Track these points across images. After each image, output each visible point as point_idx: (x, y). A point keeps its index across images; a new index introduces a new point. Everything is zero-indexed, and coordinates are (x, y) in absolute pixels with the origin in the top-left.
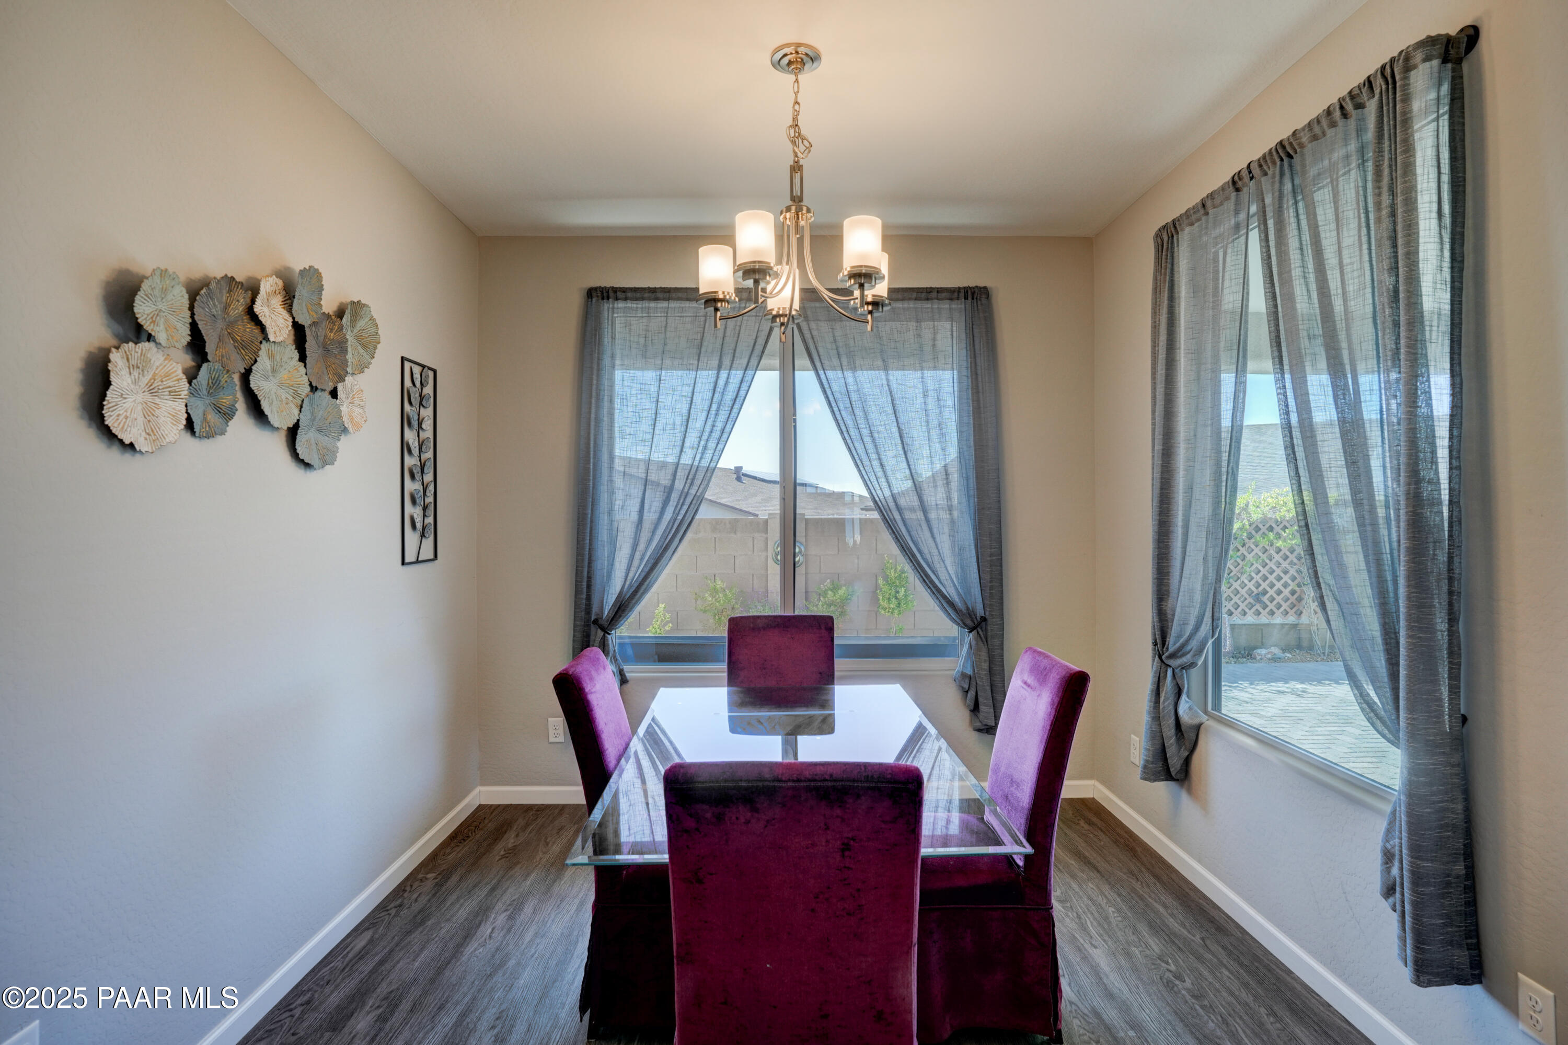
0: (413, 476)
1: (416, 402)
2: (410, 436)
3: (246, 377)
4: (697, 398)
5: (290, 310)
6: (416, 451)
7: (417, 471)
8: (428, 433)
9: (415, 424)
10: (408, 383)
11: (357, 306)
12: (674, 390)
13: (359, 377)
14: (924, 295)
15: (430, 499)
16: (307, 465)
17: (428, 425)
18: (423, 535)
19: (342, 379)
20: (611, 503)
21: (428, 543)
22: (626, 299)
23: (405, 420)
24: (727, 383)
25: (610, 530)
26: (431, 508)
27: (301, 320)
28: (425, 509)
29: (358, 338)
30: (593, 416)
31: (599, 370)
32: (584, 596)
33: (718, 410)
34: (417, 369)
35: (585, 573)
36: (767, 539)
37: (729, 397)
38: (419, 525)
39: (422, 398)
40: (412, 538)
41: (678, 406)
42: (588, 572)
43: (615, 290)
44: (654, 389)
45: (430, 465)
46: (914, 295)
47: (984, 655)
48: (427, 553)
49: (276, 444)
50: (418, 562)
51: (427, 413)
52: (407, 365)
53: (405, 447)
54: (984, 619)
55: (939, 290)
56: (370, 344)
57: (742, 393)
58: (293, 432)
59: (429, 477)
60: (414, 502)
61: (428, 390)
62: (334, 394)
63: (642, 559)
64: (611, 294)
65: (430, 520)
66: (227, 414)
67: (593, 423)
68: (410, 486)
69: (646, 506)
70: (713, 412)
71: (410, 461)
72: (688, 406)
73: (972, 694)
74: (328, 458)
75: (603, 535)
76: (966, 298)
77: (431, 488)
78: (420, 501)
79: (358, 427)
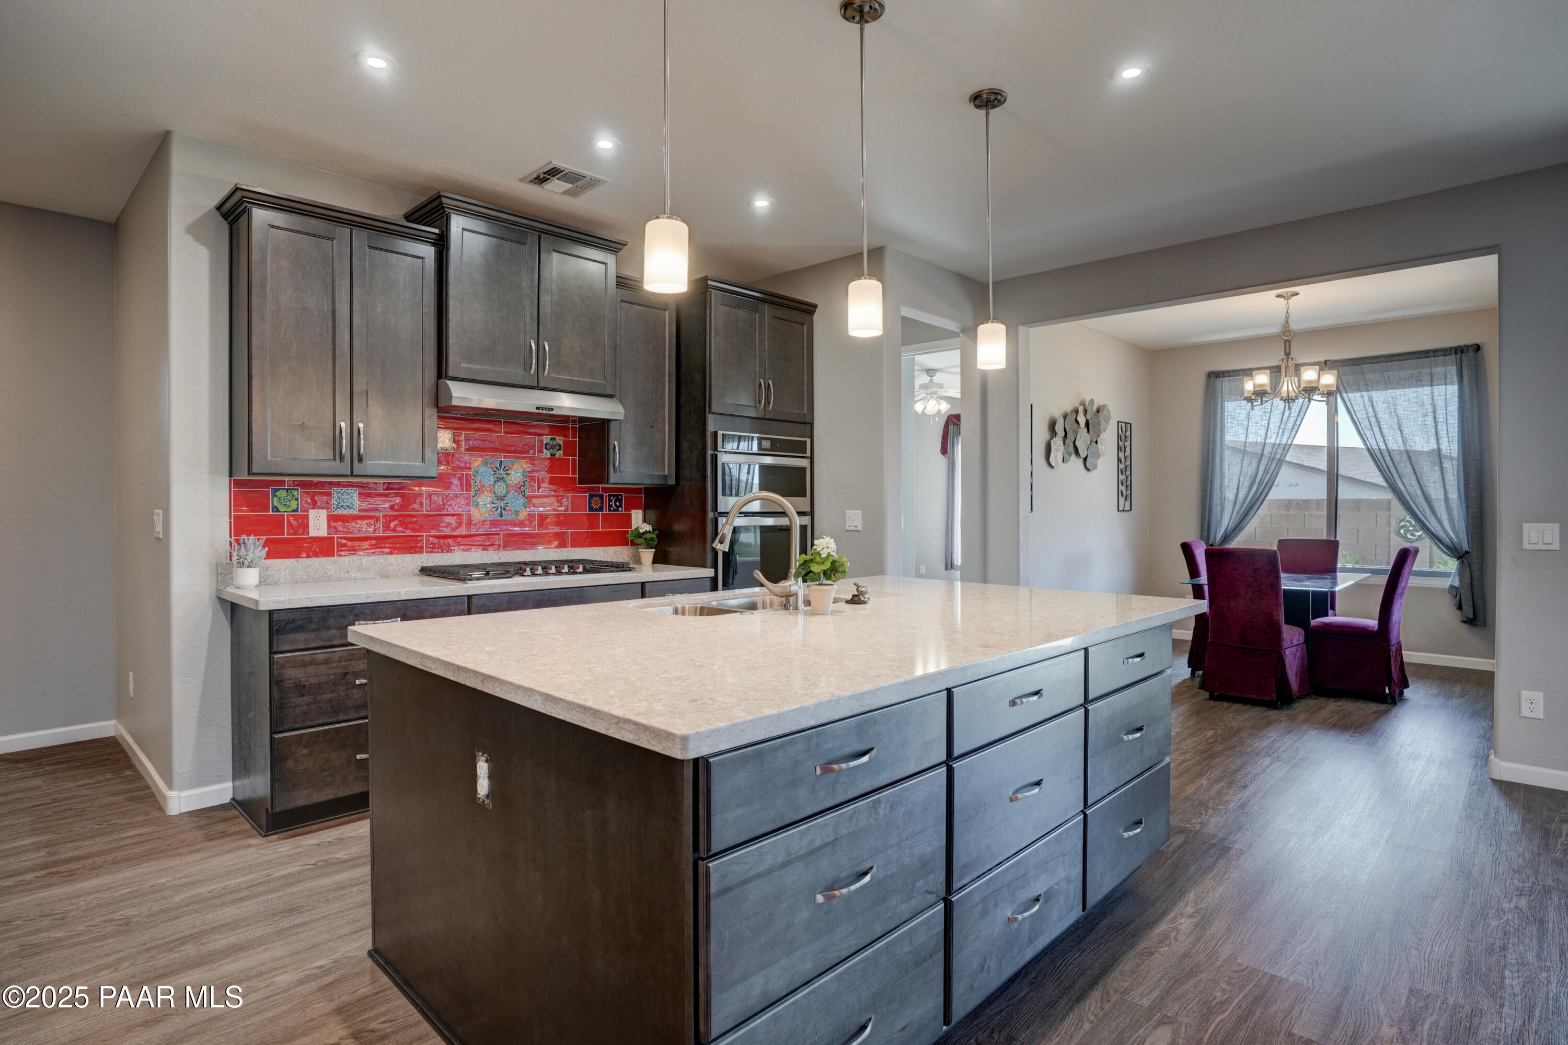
0: (1122, 473)
1: (1123, 439)
2: (1121, 455)
3: (1074, 442)
4: (1271, 426)
5: (1085, 416)
6: (1123, 461)
7: (1124, 470)
8: (1128, 453)
9: (1123, 449)
10: (1120, 432)
11: (1104, 406)
12: (1257, 423)
13: (1104, 434)
14: (1424, 355)
15: (1129, 483)
16: (1088, 470)
17: (1128, 449)
18: (1126, 499)
19: (1099, 436)
20: (1222, 484)
21: (1128, 503)
22: (1229, 377)
23: (1119, 448)
24: (1289, 417)
25: (1221, 498)
26: (1129, 487)
27: (1088, 418)
28: (1127, 487)
29: (1104, 418)
30: (1211, 439)
31: (1214, 415)
32: (1206, 532)
33: (1283, 432)
34: (1123, 425)
35: (1207, 520)
36: (1390, 516)
37: (1290, 425)
38: (1124, 494)
39: (1126, 437)
40: (1122, 500)
41: (1259, 431)
42: (1209, 520)
43: (1223, 372)
44: (1245, 423)
45: (1129, 467)
46: (1416, 356)
47: (1467, 574)
48: (1127, 507)
49: (1080, 462)
50: (1123, 511)
51: (1128, 444)
52: (1120, 424)
53: (1119, 460)
54: (1467, 553)
55: (1435, 351)
56: (1108, 419)
57: (1298, 423)
58: (1085, 459)
59: (1128, 473)
60: (1122, 484)
61: (1128, 433)
62: (1096, 442)
63: (1238, 513)
64: (1221, 375)
65: (1129, 492)
66: (1070, 455)
67: (1211, 443)
68: (1122, 477)
69: (1240, 485)
70: (1280, 434)
71: (1121, 466)
72: (1265, 431)
73: (1458, 598)
74: (1095, 467)
75: (1216, 500)
76: (1456, 353)
77: (1129, 478)
78: (1125, 484)
79: (1104, 453)
